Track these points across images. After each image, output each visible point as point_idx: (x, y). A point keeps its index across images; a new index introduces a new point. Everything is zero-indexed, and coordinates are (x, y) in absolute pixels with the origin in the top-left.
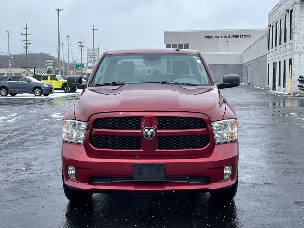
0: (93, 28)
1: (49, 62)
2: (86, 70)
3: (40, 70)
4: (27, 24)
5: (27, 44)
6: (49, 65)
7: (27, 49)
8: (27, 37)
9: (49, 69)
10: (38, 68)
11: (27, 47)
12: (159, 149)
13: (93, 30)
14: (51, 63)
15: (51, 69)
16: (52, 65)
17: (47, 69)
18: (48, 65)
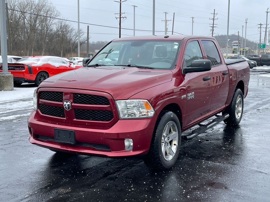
0: (267, 11)
1: (235, 43)
2: (269, 50)
3: (224, 50)
4: (215, 10)
5: (213, 27)
6: (235, 46)
7: (213, 32)
8: (214, 21)
9: (234, 49)
10: (225, 48)
11: (213, 30)
12: (77, 118)
13: (267, 12)
14: (237, 43)
15: (236, 49)
16: (237, 46)
17: (233, 49)
18: (233, 46)
